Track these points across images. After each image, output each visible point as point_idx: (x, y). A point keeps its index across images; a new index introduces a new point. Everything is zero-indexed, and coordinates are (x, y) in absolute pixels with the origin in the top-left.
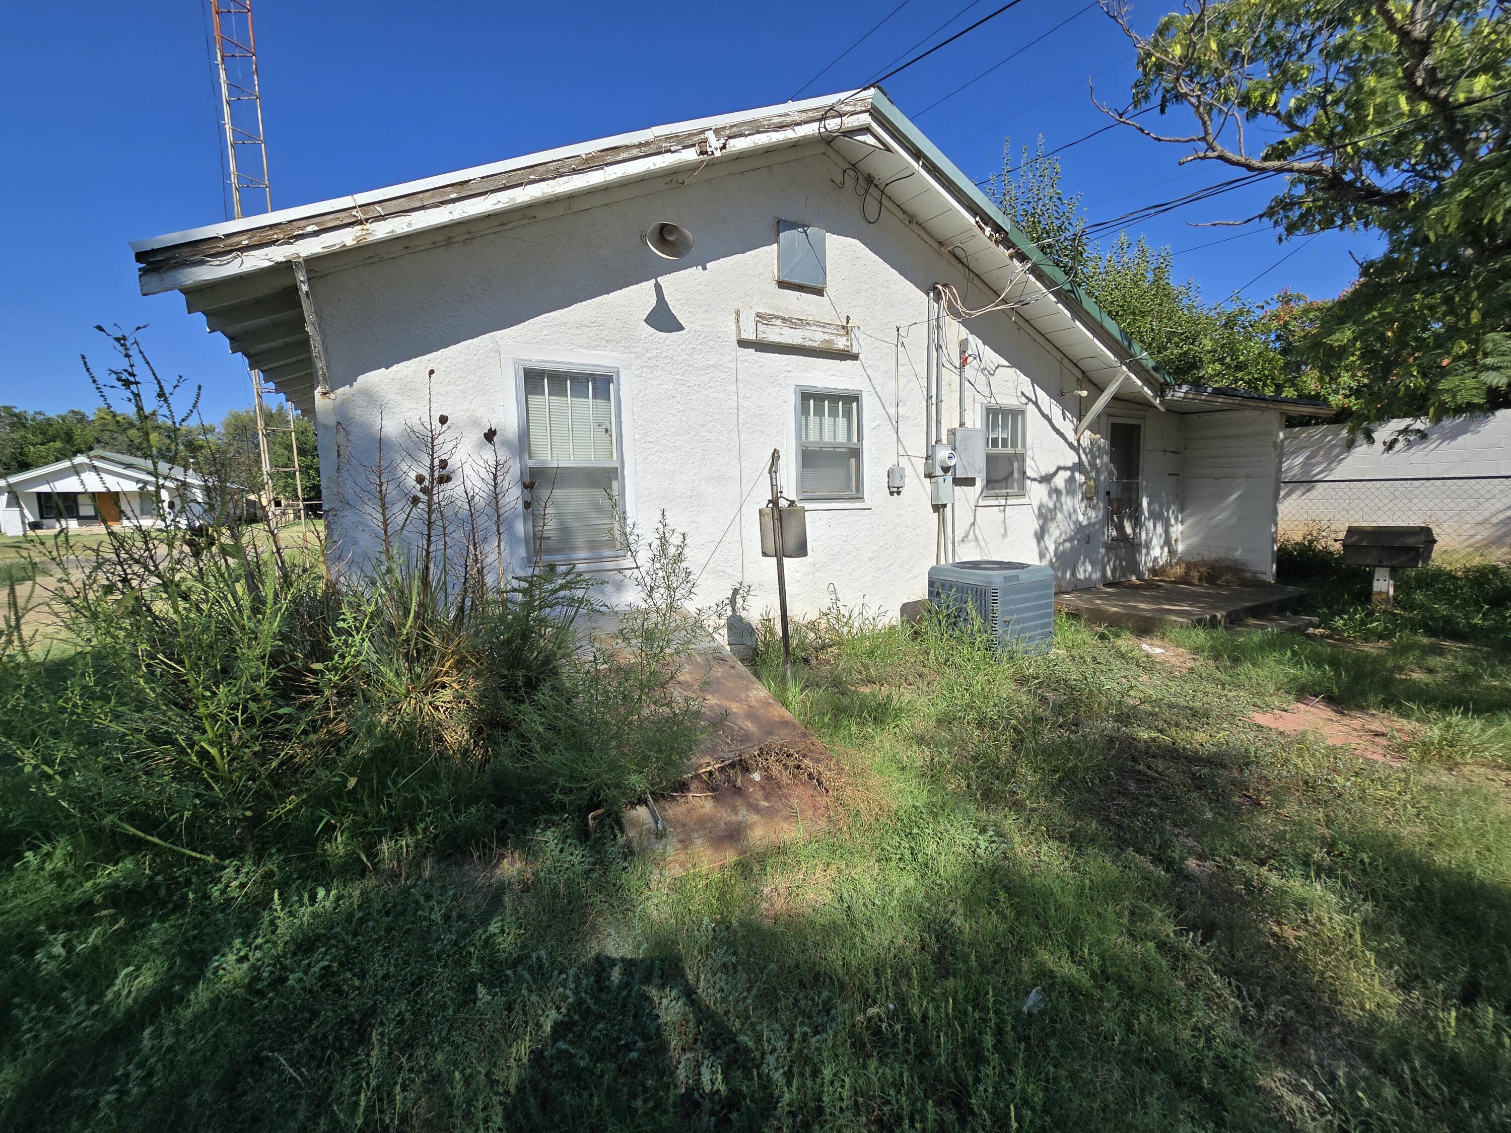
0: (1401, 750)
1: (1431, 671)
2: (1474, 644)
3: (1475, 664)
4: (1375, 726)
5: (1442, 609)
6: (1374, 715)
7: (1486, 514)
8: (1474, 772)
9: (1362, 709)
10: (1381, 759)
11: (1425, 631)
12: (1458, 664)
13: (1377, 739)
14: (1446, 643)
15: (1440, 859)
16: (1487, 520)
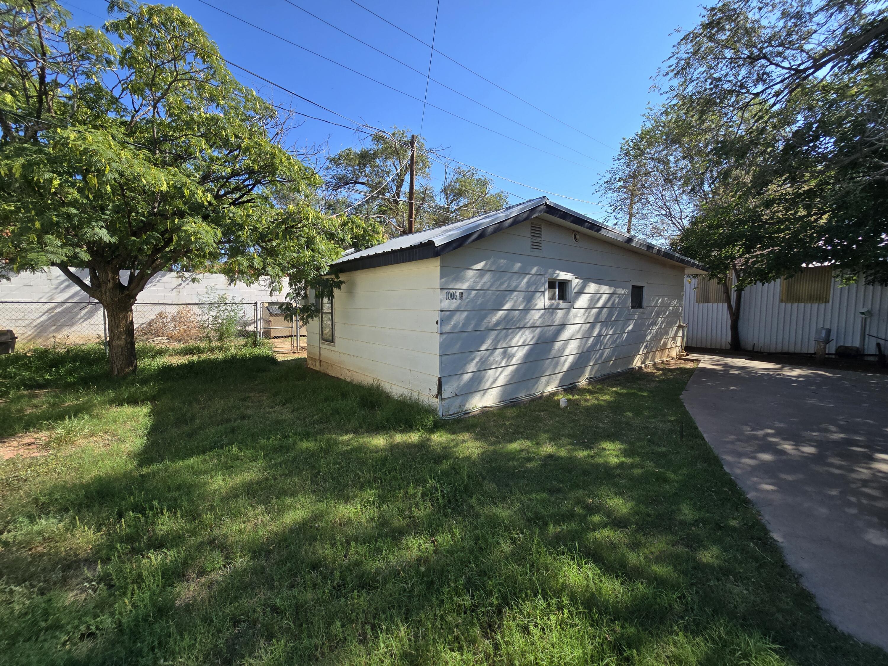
0: (47, 446)
1: (36, 407)
2: (51, 388)
3: (58, 397)
4: (27, 440)
5: (26, 374)
6: (21, 436)
7: (27, 322)
8: (81, 442)
9: (12, 435)
10: (38, 454)
11: (25, 388)
12: (50, 399)
13: (31, 447)
14: (37, 391)
15: (84, 481)
16: (28, 325)
